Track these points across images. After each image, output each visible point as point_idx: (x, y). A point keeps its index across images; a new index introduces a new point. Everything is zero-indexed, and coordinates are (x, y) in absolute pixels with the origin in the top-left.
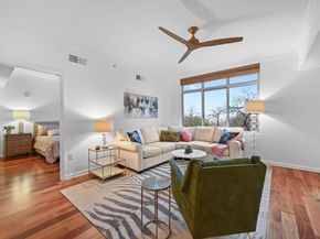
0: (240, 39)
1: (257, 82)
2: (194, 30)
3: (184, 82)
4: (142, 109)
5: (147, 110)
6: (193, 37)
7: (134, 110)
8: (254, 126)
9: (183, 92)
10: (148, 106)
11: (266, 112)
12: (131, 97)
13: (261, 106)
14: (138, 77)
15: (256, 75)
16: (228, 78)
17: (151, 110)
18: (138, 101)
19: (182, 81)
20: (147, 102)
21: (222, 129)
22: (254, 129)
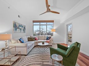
0: (59, 13)
1: (53, 25)
3: (34, 22)
4: (21, 29)
5: (22, 30)
7: (18, 29)
9: (33, 25)
10: (22, 28)
12: (17, 24)
14: (19, 16)
15: (53, 23)
16: (46, 22)
17: (23, 30)
18: (19, 26)
19: (33, 21)
20: (22, 27)
21: (47, 36)
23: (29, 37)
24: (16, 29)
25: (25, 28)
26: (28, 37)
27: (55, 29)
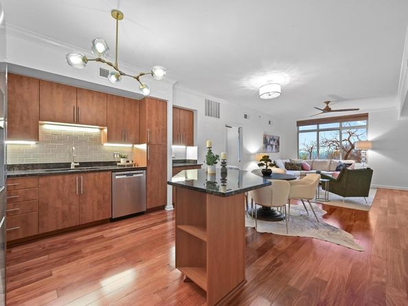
1: (366, 127)
2: (328, 103)
3: (300, 123)
4: (272, 145)
6: (327, 107)
8: (363, 159)
9: (299, 132)
10: (275, 144)
11: (373, 149)
12: (267, 138)
13: (370, 145)
14: (270, 123)
15: (365, 121)
16: (341, 122)
17: (276, 146)
18: (270, 140)
19: (298, 122)
20: (274, 141)
22: (363, 161)
23: (288, 161)
24: (266, 147)
25: (278, 142)
26: (284, 161)
27: (373, 142)
